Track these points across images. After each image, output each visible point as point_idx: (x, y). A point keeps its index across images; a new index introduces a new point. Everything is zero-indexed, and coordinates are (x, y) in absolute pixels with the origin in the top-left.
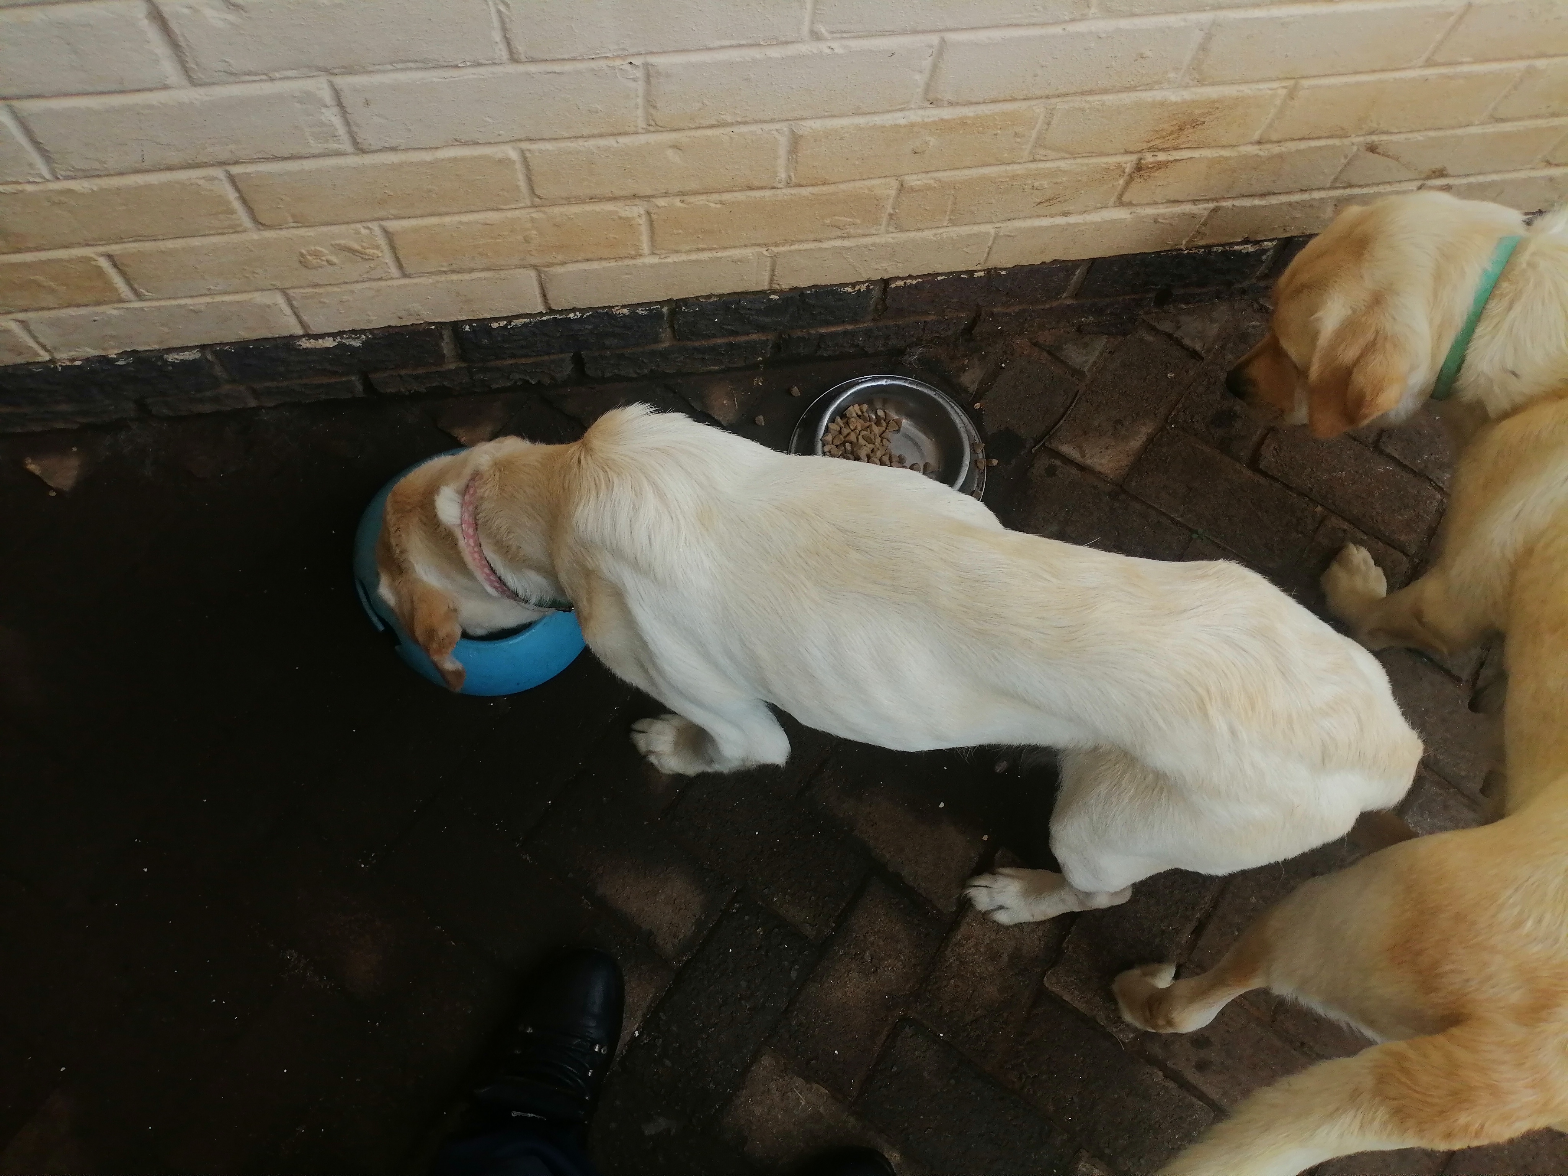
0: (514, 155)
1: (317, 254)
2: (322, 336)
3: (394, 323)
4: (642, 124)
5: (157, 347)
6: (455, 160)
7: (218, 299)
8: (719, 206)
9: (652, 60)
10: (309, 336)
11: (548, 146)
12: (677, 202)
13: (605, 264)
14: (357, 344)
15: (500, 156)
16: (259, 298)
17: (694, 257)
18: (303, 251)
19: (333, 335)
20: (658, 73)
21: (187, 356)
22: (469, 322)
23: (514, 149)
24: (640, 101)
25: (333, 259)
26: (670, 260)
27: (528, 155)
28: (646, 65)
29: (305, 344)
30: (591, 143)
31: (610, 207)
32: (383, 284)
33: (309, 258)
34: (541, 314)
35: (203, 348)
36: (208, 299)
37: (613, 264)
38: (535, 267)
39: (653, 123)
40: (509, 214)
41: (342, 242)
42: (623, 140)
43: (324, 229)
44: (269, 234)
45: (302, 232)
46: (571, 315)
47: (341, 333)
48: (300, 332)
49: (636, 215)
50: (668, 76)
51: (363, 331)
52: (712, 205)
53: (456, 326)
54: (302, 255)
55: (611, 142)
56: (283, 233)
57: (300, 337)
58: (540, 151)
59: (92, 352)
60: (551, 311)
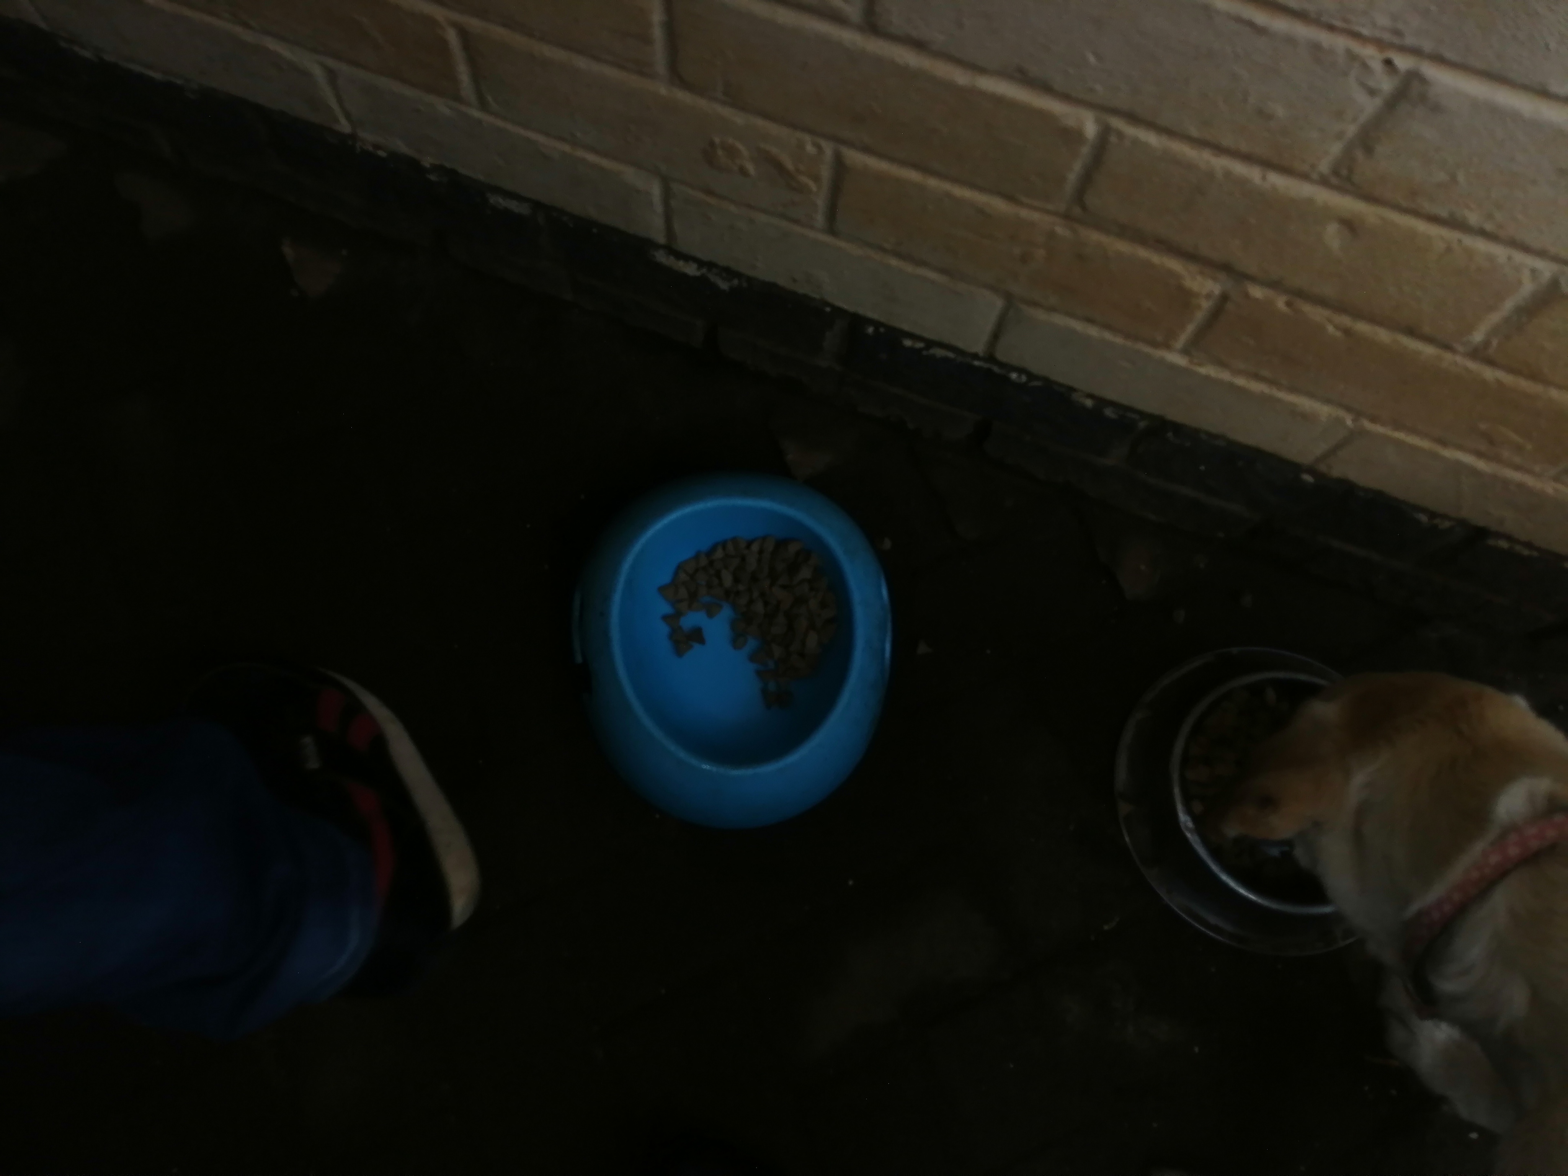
0: (1090, 129)
1: (732, 152)
2: (687, 258)
3: (783, 282)
4: (1324, 167)
5: (481, 178)
6: (999, 101)
7: (580, 153)
8: (1338, 334)
9: (1430, 71)
10: (671, 251)
11: (1152, 139)
12: (1280, 303)
13: (1108, 336)
14: (724, 286)
15: (1071, 122)
16: (630, 174)
17: (1240, 381)
18: (717, 140)
19: (701, 263)
20: (1423, 98)
21: (513, 206)
22: (877, 324)
23: (1097, 121)
24: (1351, 130)
25: (751, 168)
26: (1203, 370)
27: (1113, 139)
28: (1414, 76)
29: (661, 257)
30: (1221, 163)
31: (1174, 265)
32: (797, 229)
33: (720, 152)
34: (975, 356)
35: (537, 205)
36: (567, 148)
37: (1119, 340)
38: (1009, 297)
39: (1344, 172)
40: (1024, 213)
41: (774, 150)
42: (1276, 180)
43: (760, 122)
44: (683, 96)
45: (726, 112)
46: (1014, 376)
47: (711, 265)
48: (661, 239)
49: (1204, 292)
50: (1436, 108)
51: (739, 275)
52: (1330, 329)
53: (856, 321)
54: (712, 144)
55: (1254, 174)
56: (702, 103)
57: (657, 246)
58: (1136, 142)
59: (402, 148)
60: (990, 358)
